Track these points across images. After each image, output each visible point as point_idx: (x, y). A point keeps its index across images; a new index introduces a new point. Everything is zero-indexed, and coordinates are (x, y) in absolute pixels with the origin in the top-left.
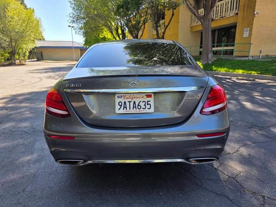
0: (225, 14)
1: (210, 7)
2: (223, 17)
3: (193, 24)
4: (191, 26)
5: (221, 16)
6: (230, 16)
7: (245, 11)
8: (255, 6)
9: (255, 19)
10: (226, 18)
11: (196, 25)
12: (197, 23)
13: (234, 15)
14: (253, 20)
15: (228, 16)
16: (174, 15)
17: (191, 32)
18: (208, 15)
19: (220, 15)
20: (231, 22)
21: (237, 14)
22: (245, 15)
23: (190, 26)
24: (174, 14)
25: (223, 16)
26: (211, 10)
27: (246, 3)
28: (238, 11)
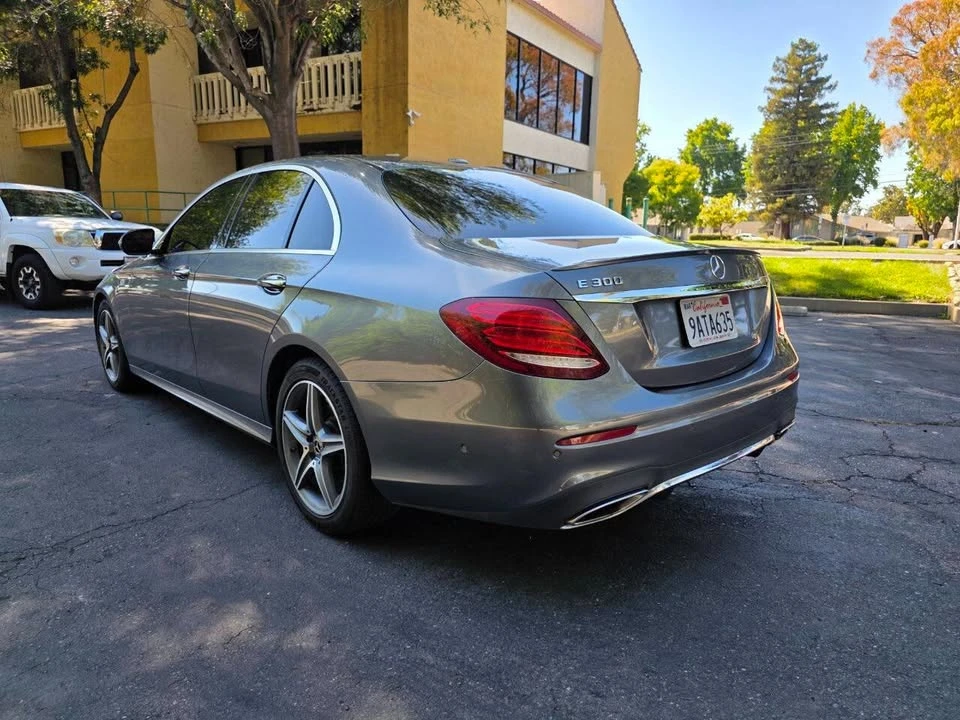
0: (320, 102)
1: (289, 73)
2: (312, 110)
3: (205, 115)
4: (199, 122)
5: (306, 107)
6: (336, 110)
7: (382, 103)
8: (406, 93)
9: (410, 130)
10: (322, 114)
11: (217, 120)
12: (221, 113)
13: (347, 109)
14: (407, 132)
15: (330, 110)
16: (138, 75)
17: (200, 141)
18: (286, 97)
19: (304, 103)
20: (342, 130)
21: (358, 108)
22: (382, 116)
23: (194, 121)
24: (138, 70)
25: (315, 107)
26: (292, 83)
27: (382, 83)
28: (360, 98)
